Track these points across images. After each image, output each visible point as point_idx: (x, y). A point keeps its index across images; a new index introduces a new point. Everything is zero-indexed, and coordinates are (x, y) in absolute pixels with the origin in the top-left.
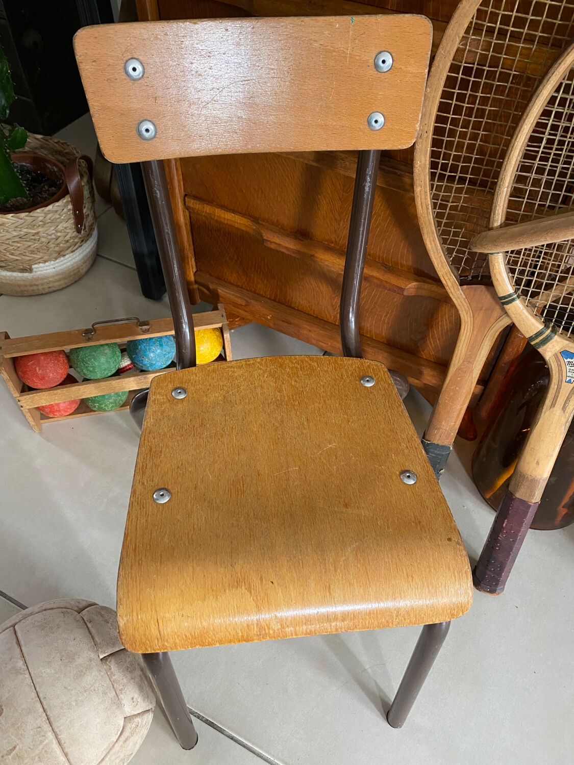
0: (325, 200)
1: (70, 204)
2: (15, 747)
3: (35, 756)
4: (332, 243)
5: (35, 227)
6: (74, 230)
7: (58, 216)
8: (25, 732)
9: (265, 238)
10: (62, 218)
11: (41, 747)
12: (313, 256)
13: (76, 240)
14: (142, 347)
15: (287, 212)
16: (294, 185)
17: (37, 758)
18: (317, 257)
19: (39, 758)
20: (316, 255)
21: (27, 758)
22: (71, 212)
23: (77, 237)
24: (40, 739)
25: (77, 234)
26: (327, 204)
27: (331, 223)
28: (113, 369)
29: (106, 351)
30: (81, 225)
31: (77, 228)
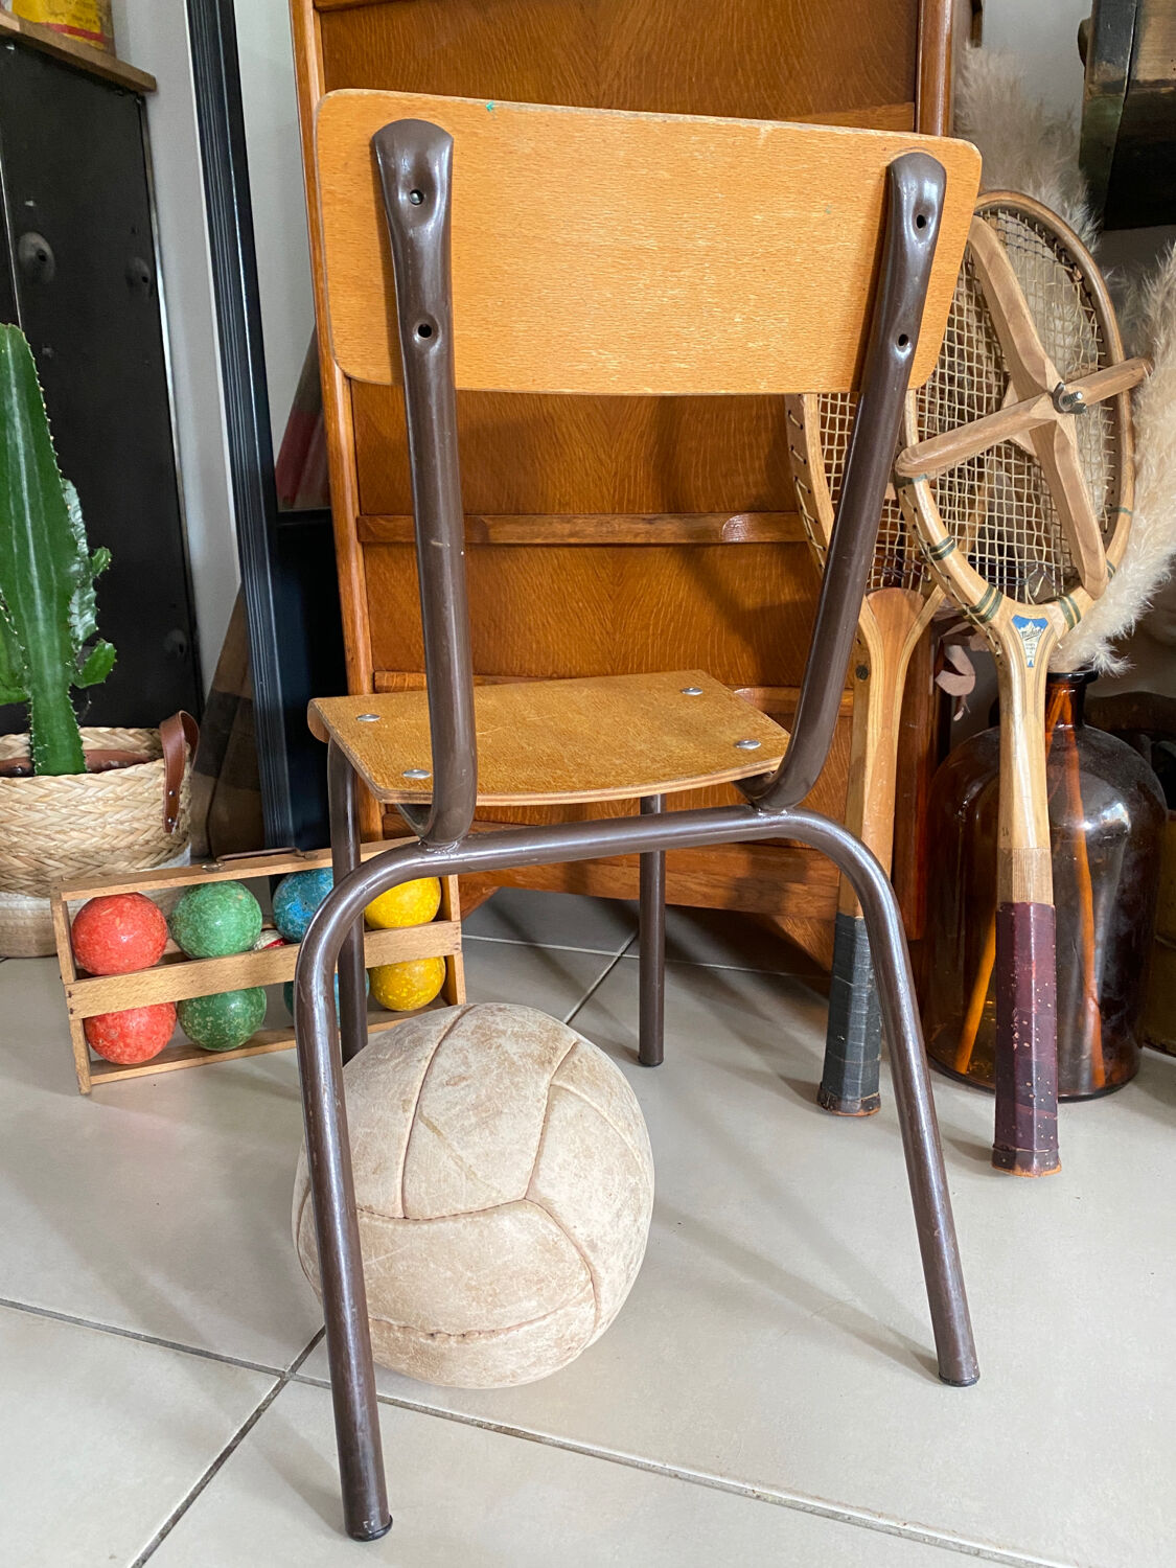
1: (163, 773)
5: (101, 802)
6: (161, 824)
7: (140, 790)
10: (146, 794)
13: (162, 845)
14: (306, 885)
15: (534, 646)
22: (162, 789)
23: (163, 839)
25: (165, 834)
26: (592, 611)
27: (602, 643)
28: (250, 934)
29: (240, 897)
30: (173, 820)
31: (167, 822)
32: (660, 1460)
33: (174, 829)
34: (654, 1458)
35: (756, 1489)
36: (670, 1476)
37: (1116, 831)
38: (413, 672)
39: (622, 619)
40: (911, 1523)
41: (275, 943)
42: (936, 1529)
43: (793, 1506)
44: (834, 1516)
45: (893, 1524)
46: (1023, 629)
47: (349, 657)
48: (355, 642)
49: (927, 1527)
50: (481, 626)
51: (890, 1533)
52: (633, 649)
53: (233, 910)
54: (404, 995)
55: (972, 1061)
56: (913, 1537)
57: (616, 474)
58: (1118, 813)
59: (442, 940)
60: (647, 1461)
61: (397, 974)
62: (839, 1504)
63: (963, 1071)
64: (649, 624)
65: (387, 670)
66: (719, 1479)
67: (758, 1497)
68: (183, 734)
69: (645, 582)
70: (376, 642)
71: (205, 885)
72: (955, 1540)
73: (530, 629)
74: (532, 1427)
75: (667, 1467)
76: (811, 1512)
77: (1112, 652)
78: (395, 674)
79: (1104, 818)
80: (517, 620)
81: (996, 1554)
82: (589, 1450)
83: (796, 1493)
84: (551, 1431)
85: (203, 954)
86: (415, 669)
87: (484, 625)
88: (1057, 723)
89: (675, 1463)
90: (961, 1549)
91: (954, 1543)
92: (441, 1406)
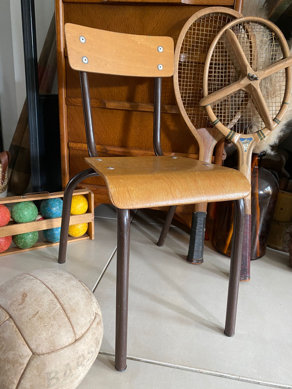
0: (133, 128)
2: (38, 312)
3: (51, 317)
4: (137, 147)
6: (0, 183)
8: (43, 303)
9: (108, 149)
11: (54, 311)
12: (130, 152)
14: (51, 202)
15: (116, 138)
16: (119, 124)
17: (52, 317)
18: (132, 152)
19: (54, 318)
20: (131, 151)
21: (46, 318)
24: (53, 306)
25: (1, 185)
26: (134, 129)
27: (136, 138)
28: (35, 216)
29: (32, 206)
30: (4, 181)
31: (2, 182)
32: (173, 364)
33: (4, 184)
34: (171, 363)
35: (200, 370)
36: (177, 368)
37: (268, 194)
38: (80, 143)
39: (142, 132)
40: (241, 377)
41: (41, 218)
42: (248, 378)
43: (210, 374)
44: (221, 376)
45: (237, 377)
46: (243, 141)
47: (61, 137)
48: (63, 133)
49: (245, 377)
50: (101, 131)
51: (236, 380)
52: (144, 140)
53: (31, 209)
54: (77, 233)
55: (227, 250)
56: (242, 380)
57: (143, 91)
58: (269, 189)
59: (89, 218)
60: (170, 364)
61: (76, 227)
62: (222, 373)
63: (225, 253)
64: (149, 134)
65: (72, 142)
66: (190, 368)
67: (201, 372)
68: (7, 157)
69: (149, 122)
70: (69, 134)
71: (22, 202)
72: (253, 380)
73: (115, 133)
74: (137, 357)
75: (176, 366)
76: (215, 376)
77: (271, 149)
78: (75, 143)
79: (266, 190)
80: (112, 130)
81: (263, 383)
82: (153, 362)
83: (211, 371)
84: (142, 358)
85: (21, 222)
86: (81, 142)
87: (102, 131)
88: (255, 166)
89: (177, 364)
90: (254, 382)
91: (253, 381)
92: (110, 352)
